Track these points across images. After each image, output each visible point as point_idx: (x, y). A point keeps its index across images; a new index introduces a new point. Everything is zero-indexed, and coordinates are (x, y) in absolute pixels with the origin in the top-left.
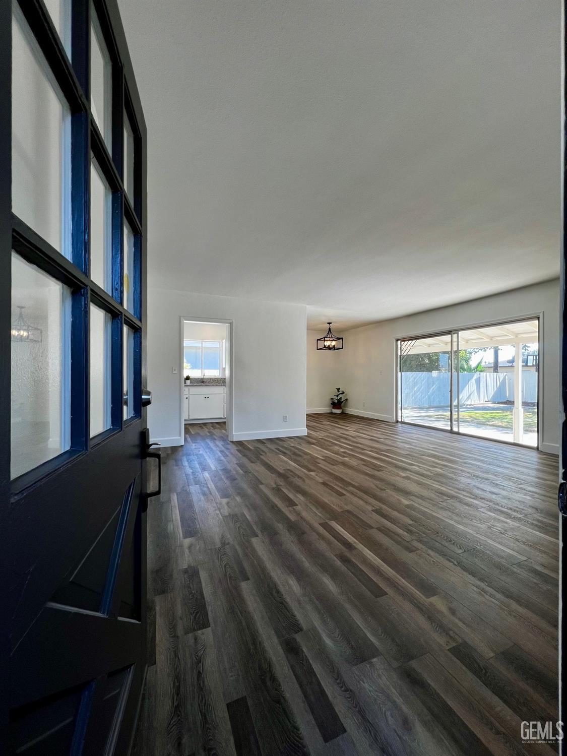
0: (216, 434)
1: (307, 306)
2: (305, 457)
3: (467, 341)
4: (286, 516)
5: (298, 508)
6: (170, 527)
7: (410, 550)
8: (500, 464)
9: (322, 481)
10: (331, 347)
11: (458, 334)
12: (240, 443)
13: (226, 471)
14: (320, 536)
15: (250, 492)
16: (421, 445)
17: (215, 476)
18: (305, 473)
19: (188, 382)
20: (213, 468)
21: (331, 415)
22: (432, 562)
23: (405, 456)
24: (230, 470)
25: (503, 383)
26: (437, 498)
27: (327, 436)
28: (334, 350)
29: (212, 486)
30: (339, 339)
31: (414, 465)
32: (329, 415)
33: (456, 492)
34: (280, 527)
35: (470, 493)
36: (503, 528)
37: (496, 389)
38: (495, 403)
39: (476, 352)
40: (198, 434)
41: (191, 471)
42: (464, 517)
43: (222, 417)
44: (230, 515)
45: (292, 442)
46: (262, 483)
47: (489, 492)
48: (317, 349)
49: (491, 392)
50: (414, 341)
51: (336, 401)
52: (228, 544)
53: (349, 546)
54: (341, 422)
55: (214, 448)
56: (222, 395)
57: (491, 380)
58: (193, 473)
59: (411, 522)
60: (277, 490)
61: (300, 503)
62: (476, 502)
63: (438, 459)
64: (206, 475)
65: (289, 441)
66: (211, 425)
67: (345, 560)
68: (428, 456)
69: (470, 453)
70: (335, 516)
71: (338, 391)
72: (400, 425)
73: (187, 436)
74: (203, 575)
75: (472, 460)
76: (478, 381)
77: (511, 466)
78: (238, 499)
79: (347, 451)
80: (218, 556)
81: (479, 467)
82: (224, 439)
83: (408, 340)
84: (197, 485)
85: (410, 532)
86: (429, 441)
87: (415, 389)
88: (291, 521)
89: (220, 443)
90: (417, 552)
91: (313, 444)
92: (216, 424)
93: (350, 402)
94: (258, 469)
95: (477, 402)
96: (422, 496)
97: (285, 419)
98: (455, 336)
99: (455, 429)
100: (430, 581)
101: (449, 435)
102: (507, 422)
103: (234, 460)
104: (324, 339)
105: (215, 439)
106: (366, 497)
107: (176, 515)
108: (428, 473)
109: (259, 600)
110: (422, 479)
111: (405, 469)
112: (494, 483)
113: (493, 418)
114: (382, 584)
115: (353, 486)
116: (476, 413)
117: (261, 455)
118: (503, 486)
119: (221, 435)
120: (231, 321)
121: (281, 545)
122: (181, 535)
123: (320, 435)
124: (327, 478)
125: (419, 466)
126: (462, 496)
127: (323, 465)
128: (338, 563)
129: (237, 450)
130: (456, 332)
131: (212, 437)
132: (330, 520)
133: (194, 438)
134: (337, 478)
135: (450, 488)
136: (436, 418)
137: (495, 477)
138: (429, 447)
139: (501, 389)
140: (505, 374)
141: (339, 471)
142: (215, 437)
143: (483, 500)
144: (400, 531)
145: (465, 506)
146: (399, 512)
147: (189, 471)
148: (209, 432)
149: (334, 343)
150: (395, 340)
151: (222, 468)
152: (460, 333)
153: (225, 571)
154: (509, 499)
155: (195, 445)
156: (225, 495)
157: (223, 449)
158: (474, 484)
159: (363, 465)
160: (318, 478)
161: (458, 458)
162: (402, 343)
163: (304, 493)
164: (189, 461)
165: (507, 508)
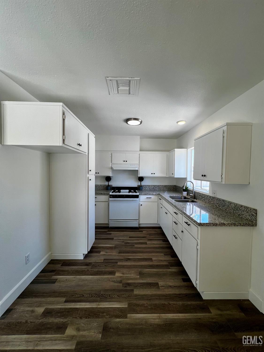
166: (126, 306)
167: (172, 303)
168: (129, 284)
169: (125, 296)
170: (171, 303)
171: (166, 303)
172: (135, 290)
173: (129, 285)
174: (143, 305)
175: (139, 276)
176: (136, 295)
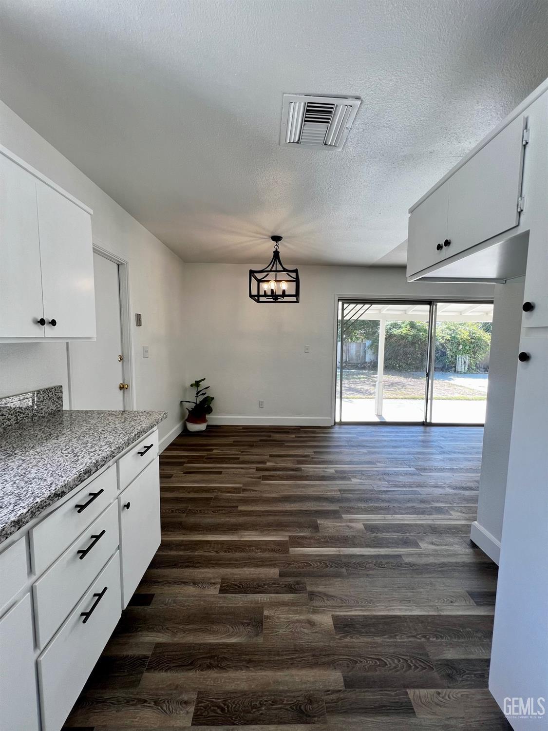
166: (291, 549)
167: (211, 554)
168: (291, 589)
169: (296, 565)
170: (213, 554)
171: (222, 554)
172: (277, 576)
173: (291, 586)
174: (264, 551)
175: (266, 613)
176: (274, 566)
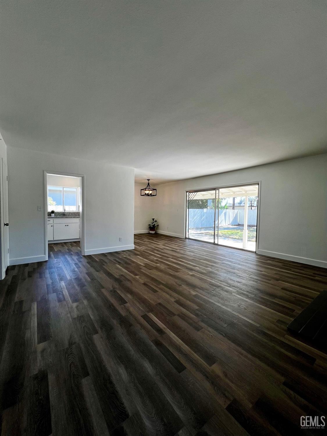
0: (73, 251)
1: (135, 169)
2: (133, 265)
3: (222, 194)
4: (119, 312)
5: (128, 305)
6: (28, 335)
7: (198, 329)
8: (240, 263)
9: (143, 283)
10: (149, 194)
11: (219, 190)
12: (89, 257)
13: (78, 279)
14: (141, 325)
15: (94, 295)
16: (200, 253)
17: (69, 284)
18: (132, 277)
19: (53, 215)
20: (68, 278)
21: (148, 235)
22: (211, 336)
23: (192, 261)
24: (81, 279)
25: (237, 215)
26: (210, 288)
27: (146, 249)
28: (151, 196)
29: (66, 292)
30: (154, 190)
31: (196, 266)
32: (147, 234)
33: (220, 283)
34: (115, 322)
35: (227, 283)
36: (246, 305)
37: (233, 218)
38: (233, 225)
39: (225, 199)
40: (60, 251)
41: (51, 281)
42: (226, 300)
43: (78, 238)
44: (78, 317)
45: (125, 254)
46: (103, 288)
47: (236, 281)
48: (141, 195)
49: (231, 220)
50: (196, 193)
51: (152, 226)
52: (75, 343)
53: (160, 331)
54: (155, 239)
55: (71, 262)
56: (78, 224)
57: (231, 213)
58: (52, 283)
59: (197, 308)
60: (114, 292)
61: (128, 301)
62: (231, 289)
63: (208, 262)
64: (63, 284)
65: (122, 253)
66: (70, 243)
67: (158, 344)
68: (204, 260)
69: (224, 257)
70: (151, 309)
71: (153, 220)
72: (187, 240)
73: (51, 253)
74: (51, 378)
75: (226, 261)
76: (225, 214)
77: (245, 264)
78: (85, 302)
79: (158, 259)
80: (66, 357)
81: (230, 266)
82: (78, 254)
83: (193, 192)
84: (55, 293)
85: (197, 315)
86: (203, 250)
87: (195, 218)
88: (122, 316)
89: (75, 258)
90: (202, 330)
91: (138, 255)
92: (73, 243)
93: (160, 227)
94: (101, 276)
95: (225, 225)
96: (202, 287)
97: (120, 240)
98: (217, 191)
99: (216, 242)
100: (211, 352)
101: (213, 246)
102: (239, 236)
103: (85, 271)
104: (145, 189)
105: (72, 255)
106: (171, 292)
107: (34, 322)
108: (204, 271)
109: (95, 395)
110: (202, 276)
111: (191, 270)
112: (238, 275)
113: (232, 234)
114: (183, 361)
115: (163, 284)
116: (224, 231)
117: (104, 265)
118: (243, 277)
119: (76, 251)
120: (83, 176)
121: (115, 339)
122: (36, 341)
123: (142, 249)
124: (146, 280)
125: (199, 267)
126: (223, 286)
127: (144, 270)
128: (154, 347)
129: (87, 262)
130: (218, 189)
131: (70, 252)
132: (148, 312)
133: (56, 254)
134: (153, 279)
135: (217, 281)
136: (205, 234)
137: (238, 272)
138: (204, 254)
139: (236, 218)
140: (238, 210)
141: (155, 274)
142: (72, 253)
143: (234, 287)
144: (192, 316)
145: (225, 292)
146: (190, 301)
147: (50, 282)
148: (68, 249)
149: (151, 192)
150: (185, 192)
151: (75, 277)
152: (220, 190)
153: (70, 370)
154: (246, 285)
155: (57, 260)
156: (75, 300)
157: (77, 262)
158: (229, 277)
159: (168, 268)
160: (141, 280)
161: (219, 260)
162: (190, 194)
163: (131, 292)
164: (51, 273)
165: (246, 292)
